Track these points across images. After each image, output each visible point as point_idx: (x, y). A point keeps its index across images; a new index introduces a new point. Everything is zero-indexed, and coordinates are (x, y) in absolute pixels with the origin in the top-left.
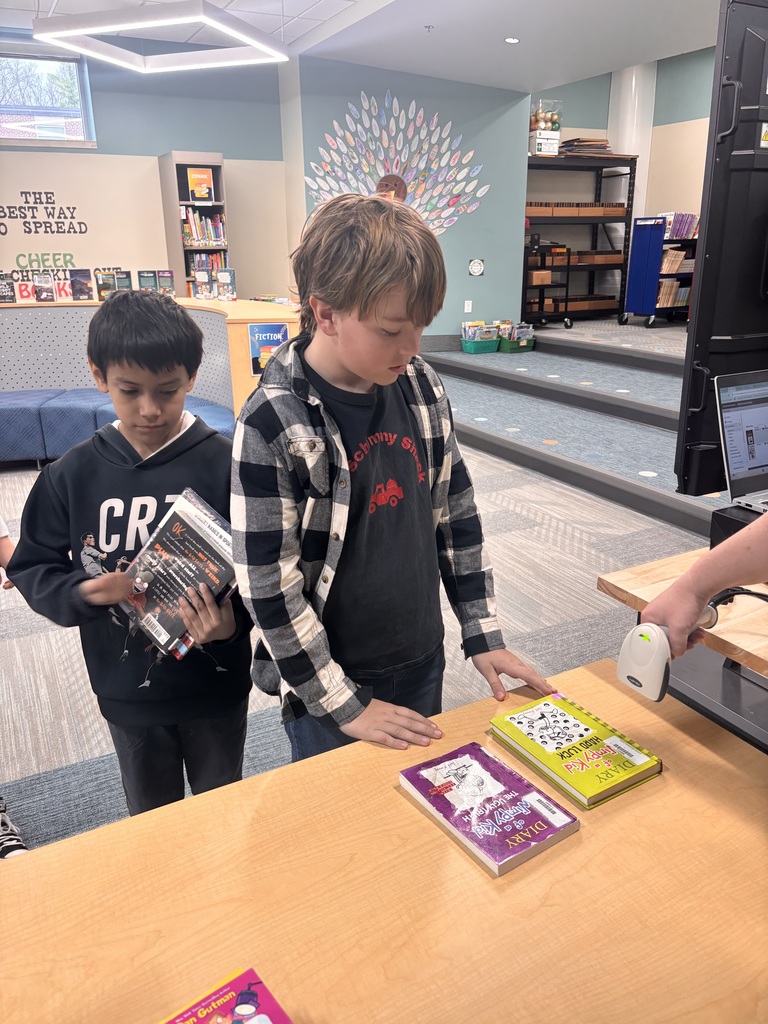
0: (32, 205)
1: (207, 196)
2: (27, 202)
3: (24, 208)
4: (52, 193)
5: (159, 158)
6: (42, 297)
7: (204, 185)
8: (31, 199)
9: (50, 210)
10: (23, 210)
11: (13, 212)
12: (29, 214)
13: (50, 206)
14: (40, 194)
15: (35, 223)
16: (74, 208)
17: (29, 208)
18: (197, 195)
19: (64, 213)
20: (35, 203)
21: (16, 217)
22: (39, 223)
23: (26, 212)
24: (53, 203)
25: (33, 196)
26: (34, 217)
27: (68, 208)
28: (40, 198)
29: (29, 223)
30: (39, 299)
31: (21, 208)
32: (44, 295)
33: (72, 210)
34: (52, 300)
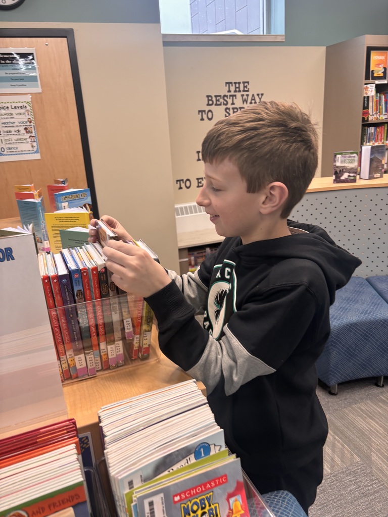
0: (232, 93)
1: (382, 75)
2: (229, 91)
3: (227, 96)
4: (248, 82)
5: (327, 48)
6: (342, 178)
7: (382, 66)
8: (233, 88)
9: (245, 97)
10: (226, 98)
11: (219, 100)
12: (230, 101)
13: (245, 93)
14: (239, 83)
15: (233, 109)
16: (262, 95)
17: (230, 96)
18: (375, 75)
19: (254, 99)
20: (235, 91)
21: (220, 105)
22: (236, 108)
23: (228, 100)
24: (248, 91)
25: (234, 85)
26: (233, 104)
27: (258, 95)
28: (239, 88)
29: (229, 109)
30: (338, 180)
31: (225, 96)
32: (345, 176)
33: (260, 96)
34: (354, 181)
